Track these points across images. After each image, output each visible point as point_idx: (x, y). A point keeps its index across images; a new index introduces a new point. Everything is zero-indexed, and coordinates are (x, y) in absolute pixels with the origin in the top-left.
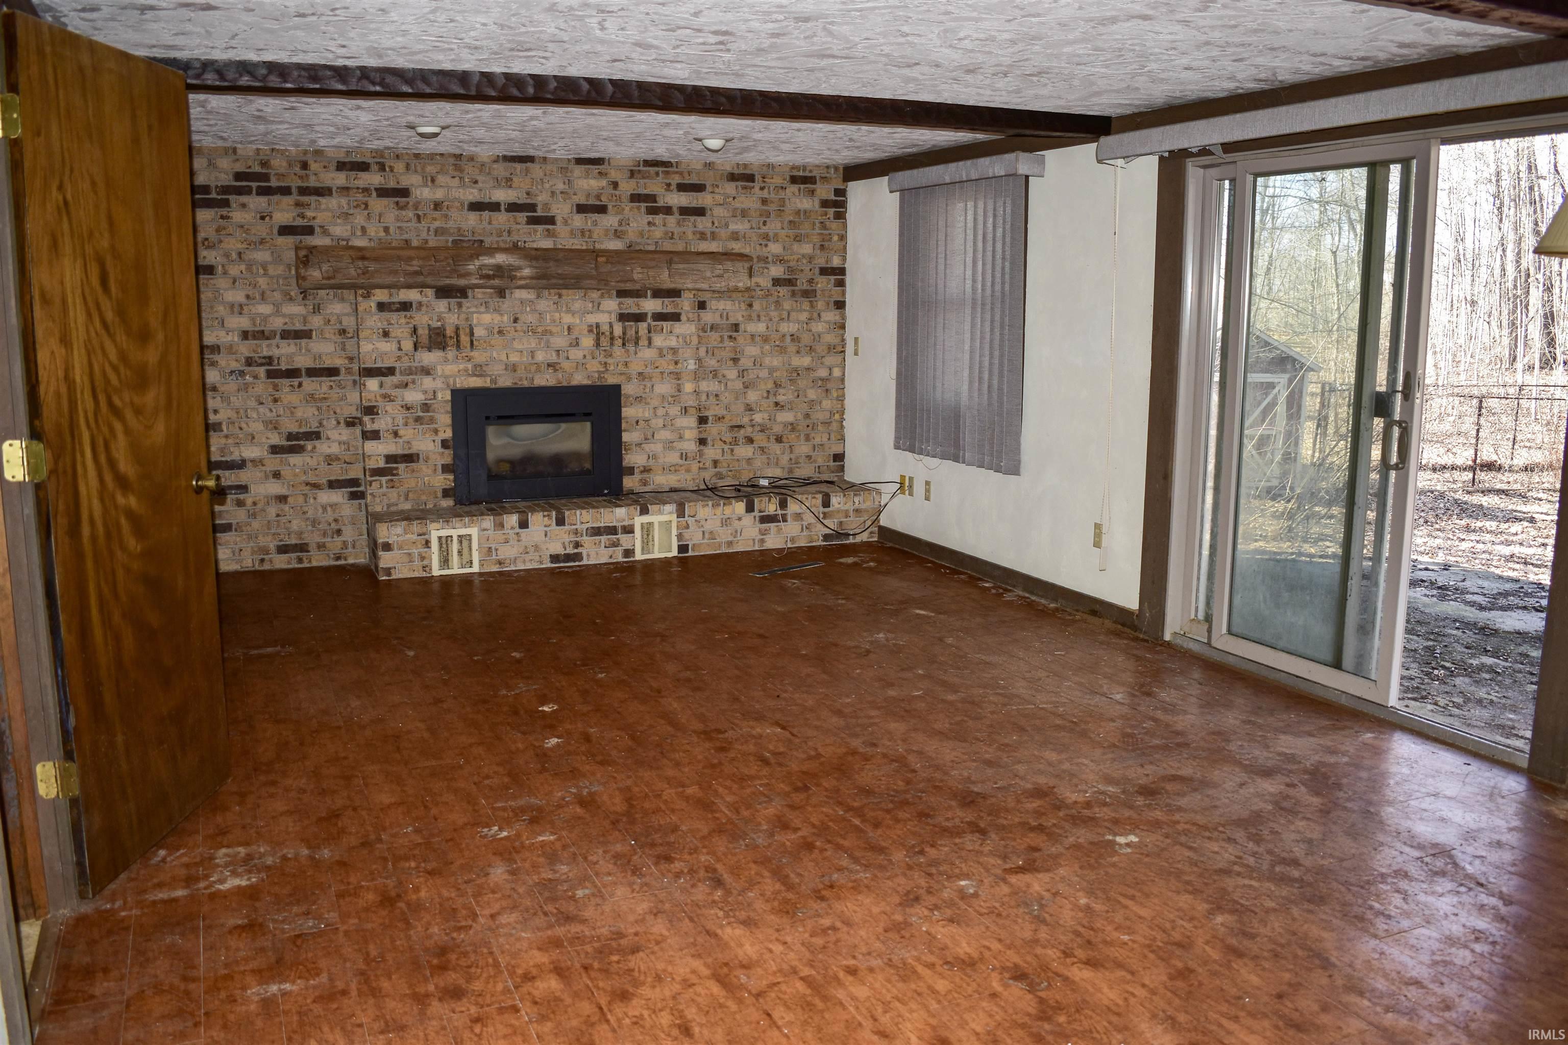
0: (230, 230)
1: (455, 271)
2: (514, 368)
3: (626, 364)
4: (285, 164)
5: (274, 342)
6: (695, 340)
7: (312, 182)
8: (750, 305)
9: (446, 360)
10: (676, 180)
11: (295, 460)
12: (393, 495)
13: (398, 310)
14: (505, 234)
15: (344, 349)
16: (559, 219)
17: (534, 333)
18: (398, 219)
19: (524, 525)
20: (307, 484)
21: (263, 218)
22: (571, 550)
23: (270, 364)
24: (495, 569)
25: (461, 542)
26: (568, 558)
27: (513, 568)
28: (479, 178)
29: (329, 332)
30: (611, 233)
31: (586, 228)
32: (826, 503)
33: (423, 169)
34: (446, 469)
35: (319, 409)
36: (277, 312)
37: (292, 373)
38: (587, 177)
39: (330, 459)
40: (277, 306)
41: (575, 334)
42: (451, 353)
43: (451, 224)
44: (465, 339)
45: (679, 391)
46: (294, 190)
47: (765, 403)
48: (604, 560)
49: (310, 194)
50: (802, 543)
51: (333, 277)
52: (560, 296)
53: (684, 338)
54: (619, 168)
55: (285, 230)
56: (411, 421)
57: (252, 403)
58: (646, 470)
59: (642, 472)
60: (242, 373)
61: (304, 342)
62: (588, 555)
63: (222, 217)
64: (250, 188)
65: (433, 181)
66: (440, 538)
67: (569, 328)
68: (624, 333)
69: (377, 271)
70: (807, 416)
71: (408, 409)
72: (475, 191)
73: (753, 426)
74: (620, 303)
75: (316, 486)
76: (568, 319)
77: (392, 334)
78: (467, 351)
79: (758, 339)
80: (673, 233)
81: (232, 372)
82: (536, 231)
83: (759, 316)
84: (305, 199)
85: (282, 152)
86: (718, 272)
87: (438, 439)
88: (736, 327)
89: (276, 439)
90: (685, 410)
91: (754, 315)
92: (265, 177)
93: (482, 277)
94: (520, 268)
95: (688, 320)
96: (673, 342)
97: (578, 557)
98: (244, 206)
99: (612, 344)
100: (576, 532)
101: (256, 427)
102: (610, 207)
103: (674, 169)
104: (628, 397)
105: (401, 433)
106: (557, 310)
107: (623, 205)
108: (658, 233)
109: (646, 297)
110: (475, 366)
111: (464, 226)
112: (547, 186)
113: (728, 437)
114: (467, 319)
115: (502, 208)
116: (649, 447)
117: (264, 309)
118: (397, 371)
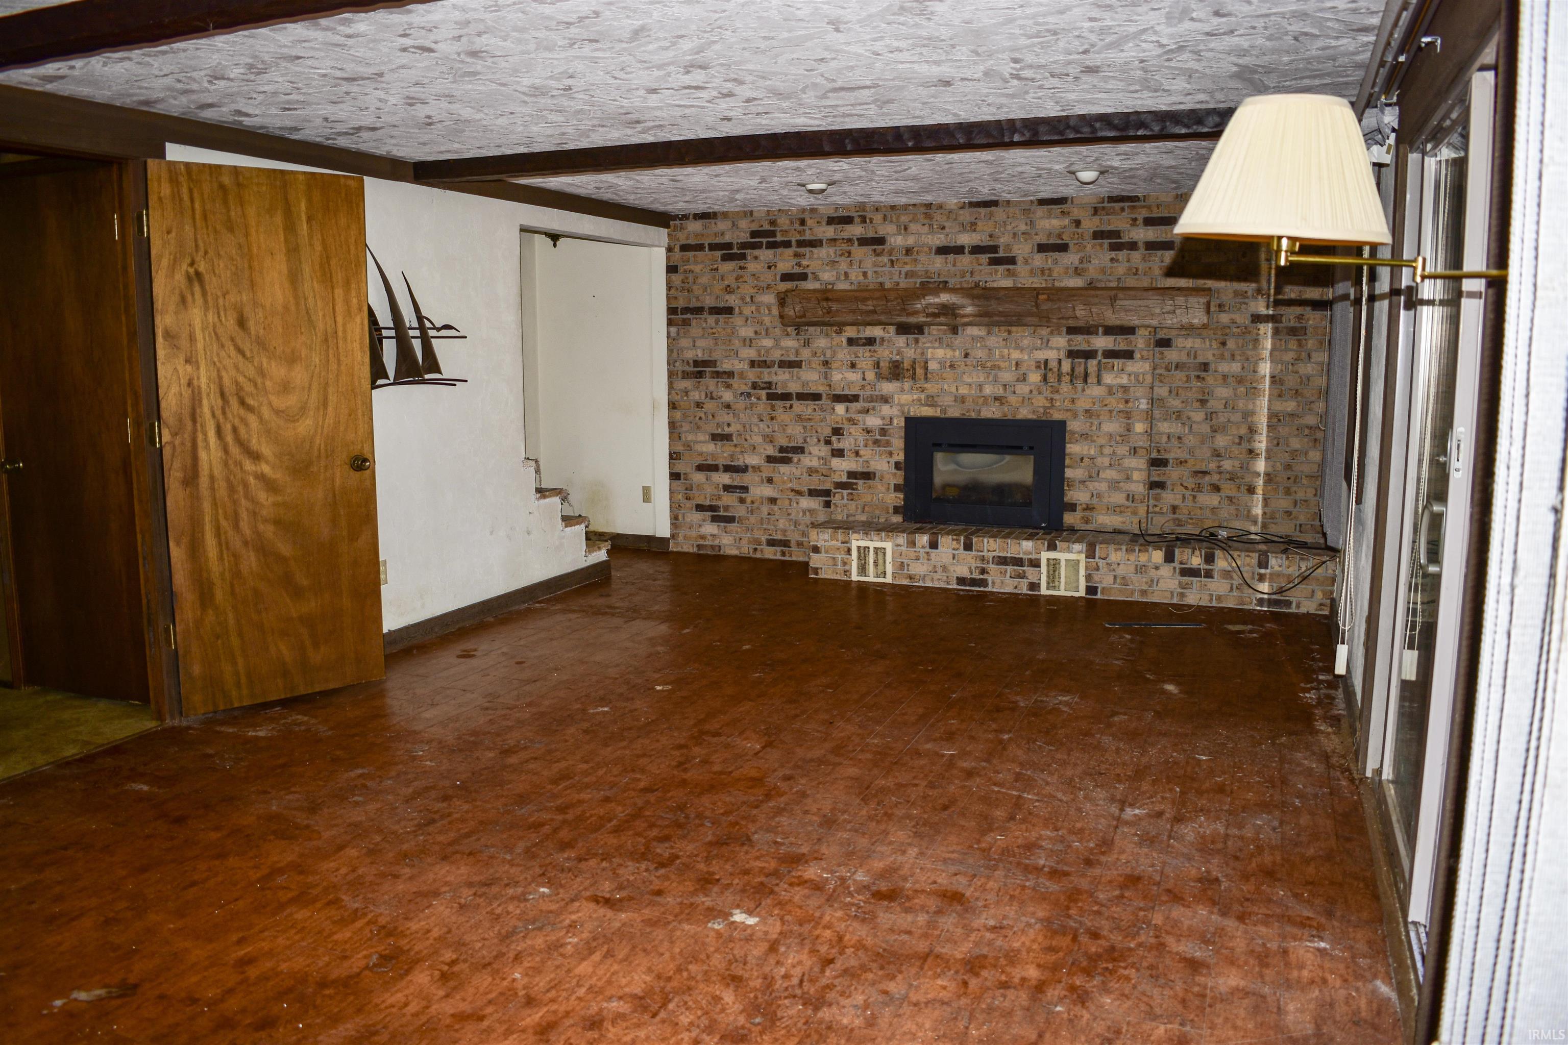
0: (745, 279)
1: (904, 310)
2: (962, 400)
3: (1073, 401)
4: (788, 222)
5: (773, 370)
6: (1149, 379)
7: (808, 236)
8: (1224, 344)
9: (902, 390)
10: (1144, 213)
11: (784, 469)
12: (852, 506)
13: (864, 345)
14: (968, 275)
15: (826, 378)
16: (1020, 260)
17: (983, 367)
18: (875, 265)
19: (934, 545)
20: (792, 490)
21: (769, 267)
22: (976, 576)
23: (769, 388)
24: (906, 582)
25: (876, 554)
26: (974, 582)
27: (921, 584)
28: (946, 224)
29: (815, 364)
30: (1071, 271)
31: (1046, 267)
32: (1263, 564)
33: (898, 218)
34: (897, 488)
35: (805, 427)
36: (777, 345)
37: (786, 397)
38: (1049, 217)
39: (811, 471)
40: (777, 340)
41: (1023, 369)
42: (907, 385)
43: (919, 267)
44: (920, 371)
45: (1128, 430)
46: (794, 243)
47: (1236, 450)
48: (1009, 589)
49: (805, 246)
50: (1231, 604)
51: (804, 316)
52: (1009, 332)
53: (1137, 375)
54: (1082, 207)
55: (786, 277)
56: (870, 443)
57: (755, 420)
58: (1089, 508)
59: (1084, 510)
60: (749, 395)
61: (796, 370)
62: (993, 583)
63: (741, 268)
64: (761, 243)
65: (906, 229)
66: (859, 548)
67: (1017, 364)
68: (1073, 369)
69: (837, 311)
70: (1288, 467)
71: (868, 432)
72: (942, 236)
73: (1220, 473)
74: (1069, 341)
75: (799, 493)
76: (1016, 355)
77: (858, 366)
78: (921, 383)
79: (1231, 380)
80: (1137, 269)
81: (742, 394)
82: (996, 271)
83: (1233, 356)
84: (801, 250)
85: (786, 212)
86: (1168, 308)
87: (893, 461)
88: (1205, 367)
89: (771, 451)
90: (1134, 451)
91: (1227, 355)
92: (773, 234)
93: (928, 315)
94: (963, 307)
95: (1142, 357)
96: (1124, 380)
97: (984, 583)
98: (756, 258)
99: (1059, 381)
100: (983, 559)
101: (757, 439)
102: (1071, 245)
103: (1142, 203)
104: (1073, 433)
105: (861, 453)
106: (1006, 347)
107: (1085, 243)
108: (1121, 269)
109: (1097, 334)
110: (928, 397)
111: (932, 269)
112: (1009, 228)
113: (1190, 482)
114: (923, 354)
115: (966, 250)
116: (1093, 485)
117: (767, 343)
118: (861, 398)
